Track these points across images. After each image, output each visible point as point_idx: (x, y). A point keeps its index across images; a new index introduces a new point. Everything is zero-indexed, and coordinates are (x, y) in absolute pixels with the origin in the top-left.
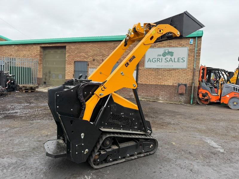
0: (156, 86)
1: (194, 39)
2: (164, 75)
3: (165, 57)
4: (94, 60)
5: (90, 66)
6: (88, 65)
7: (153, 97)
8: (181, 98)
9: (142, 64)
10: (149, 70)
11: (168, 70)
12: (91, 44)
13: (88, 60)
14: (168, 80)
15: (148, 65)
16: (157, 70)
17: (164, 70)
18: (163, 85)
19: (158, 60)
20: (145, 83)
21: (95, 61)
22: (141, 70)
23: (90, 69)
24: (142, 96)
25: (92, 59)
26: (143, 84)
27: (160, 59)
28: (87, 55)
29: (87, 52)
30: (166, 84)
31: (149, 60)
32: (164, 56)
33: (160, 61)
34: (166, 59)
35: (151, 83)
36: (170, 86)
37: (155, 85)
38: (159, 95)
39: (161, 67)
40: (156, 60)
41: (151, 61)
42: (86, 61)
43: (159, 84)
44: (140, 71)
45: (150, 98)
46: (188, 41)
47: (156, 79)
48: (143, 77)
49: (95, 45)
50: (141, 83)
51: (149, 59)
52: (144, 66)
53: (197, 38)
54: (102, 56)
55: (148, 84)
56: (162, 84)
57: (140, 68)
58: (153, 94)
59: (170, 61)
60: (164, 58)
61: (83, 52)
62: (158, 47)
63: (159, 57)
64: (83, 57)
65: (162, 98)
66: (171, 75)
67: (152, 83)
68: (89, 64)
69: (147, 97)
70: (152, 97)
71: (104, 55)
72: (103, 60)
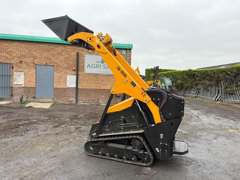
0: (97, 91)
1: (126, 51)
2: (103, 80)
3: (104, 64)
4: (21, 62)
5: (16, 69)
6: (13, 68)
7: (94, 100)
8: (118, 100)
9: (82, 69)
10: (89, 75)
11: (106, 76)
12: (16, 44)
13: (12, 62)
14: (107, 85)
15: (87, 70)
16: (97, 75)
17: (103, 76)
18: (103, 89)
19: (97, 66)
20: (85, 88)
21: (23, 63)
22: (81, 75)
23: (15, 73)
24: (83, 101)
25: (18, 61)
26: (83, 89)
27: (99, 65)
28: (11, 55)
29: (11, 52)
30: (105, 88)
31: (89, 66)
32: (102, 63)
33: (99, 67)
34: (104, 66)
35: (91, 88)
36: (108, 89)
37: (96, 89)
38: (100, 99)
39: (100, 73)
40: (95, 66)
41: (91, 67)
42: (9, 62)
43: (99, 88)
44: (79, 76)
45: (91, 102)
46: (121, 51)
47: (96, 84)
48: (83, 82)
49: (23, 45)
50: (82, 88)
51: (89, 64)
52: (83, 71)
53: (128, 50)
54: (32, 58)
55: (89, 89)
56: (101, 88)
57: (79, 73)
58: (94, 98)
59: (107, 68)
60: (102, 65)
61: (4, 52)
62: (97, 54)
63: (97, 64)
64: (5, 58)
65: (102, 101)
66: (109, 81)
67: (93, 88)
68: (14, 66)
69: (88, 101)
70: (92, 101)
71: (36, 57)
72: (34, 62)
